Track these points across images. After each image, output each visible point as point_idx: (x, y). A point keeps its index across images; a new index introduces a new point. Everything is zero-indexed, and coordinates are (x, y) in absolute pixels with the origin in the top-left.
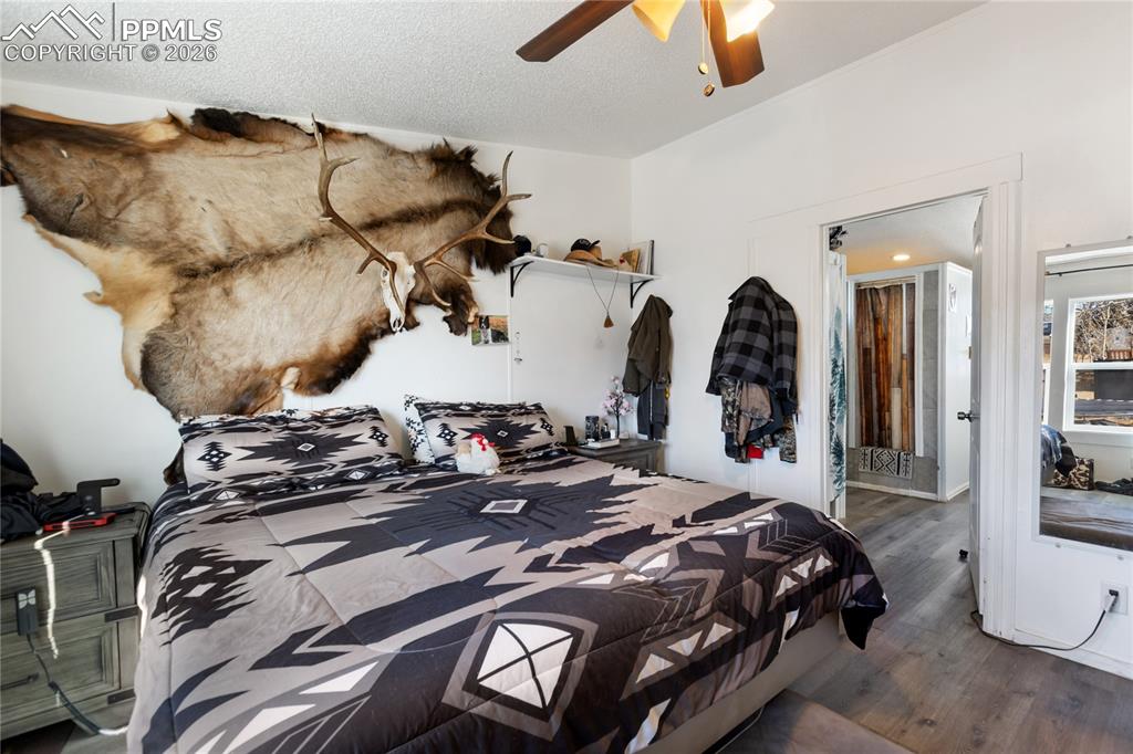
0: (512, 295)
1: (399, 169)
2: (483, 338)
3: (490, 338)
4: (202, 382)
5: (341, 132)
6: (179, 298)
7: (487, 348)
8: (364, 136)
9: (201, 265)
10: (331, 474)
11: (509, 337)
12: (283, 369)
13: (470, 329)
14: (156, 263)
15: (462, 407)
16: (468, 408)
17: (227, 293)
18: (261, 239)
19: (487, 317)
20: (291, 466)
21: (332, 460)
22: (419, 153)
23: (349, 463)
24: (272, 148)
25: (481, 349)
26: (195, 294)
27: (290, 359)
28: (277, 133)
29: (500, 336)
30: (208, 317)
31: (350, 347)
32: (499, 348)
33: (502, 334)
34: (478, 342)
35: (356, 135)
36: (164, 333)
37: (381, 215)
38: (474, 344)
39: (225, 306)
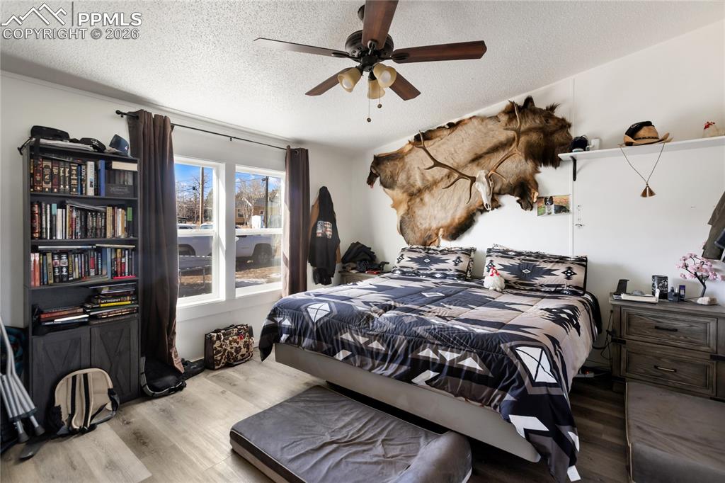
0: (574, 179)
1: (489, 127)
2: (547, 211)
3: (553, 211)
4: (415, 233)
5: (464, 120)
6: (409, 203)
7: (549, 217)
8: (474, 117)
9: (415, 191)
10: (429, 272)
11: (571, 209)
12: (438, 229)
13: (536, 206)
14: (404, 192)
15: (510, 253)
16: (514, 253)
17: (422, 200)
18: (433, 177)
19: (551, 197)
20: (417, 267)
21: (431, 267)
22: (500, 114)
23: (437, 270)
24: (437, 139)
25: (544, 218)
26: (413, 202)
27: (440, 225)
28: (438, 133)
29: (562, 209)
30: (416, 210)
31: (463, 219)
32: (562, 216)
33: (564, 207)
34: (542, 214)
35: (471, 118)
36: (405, 216)
37: (480, 152)
38: (538, 215)
39: (421, 205)
